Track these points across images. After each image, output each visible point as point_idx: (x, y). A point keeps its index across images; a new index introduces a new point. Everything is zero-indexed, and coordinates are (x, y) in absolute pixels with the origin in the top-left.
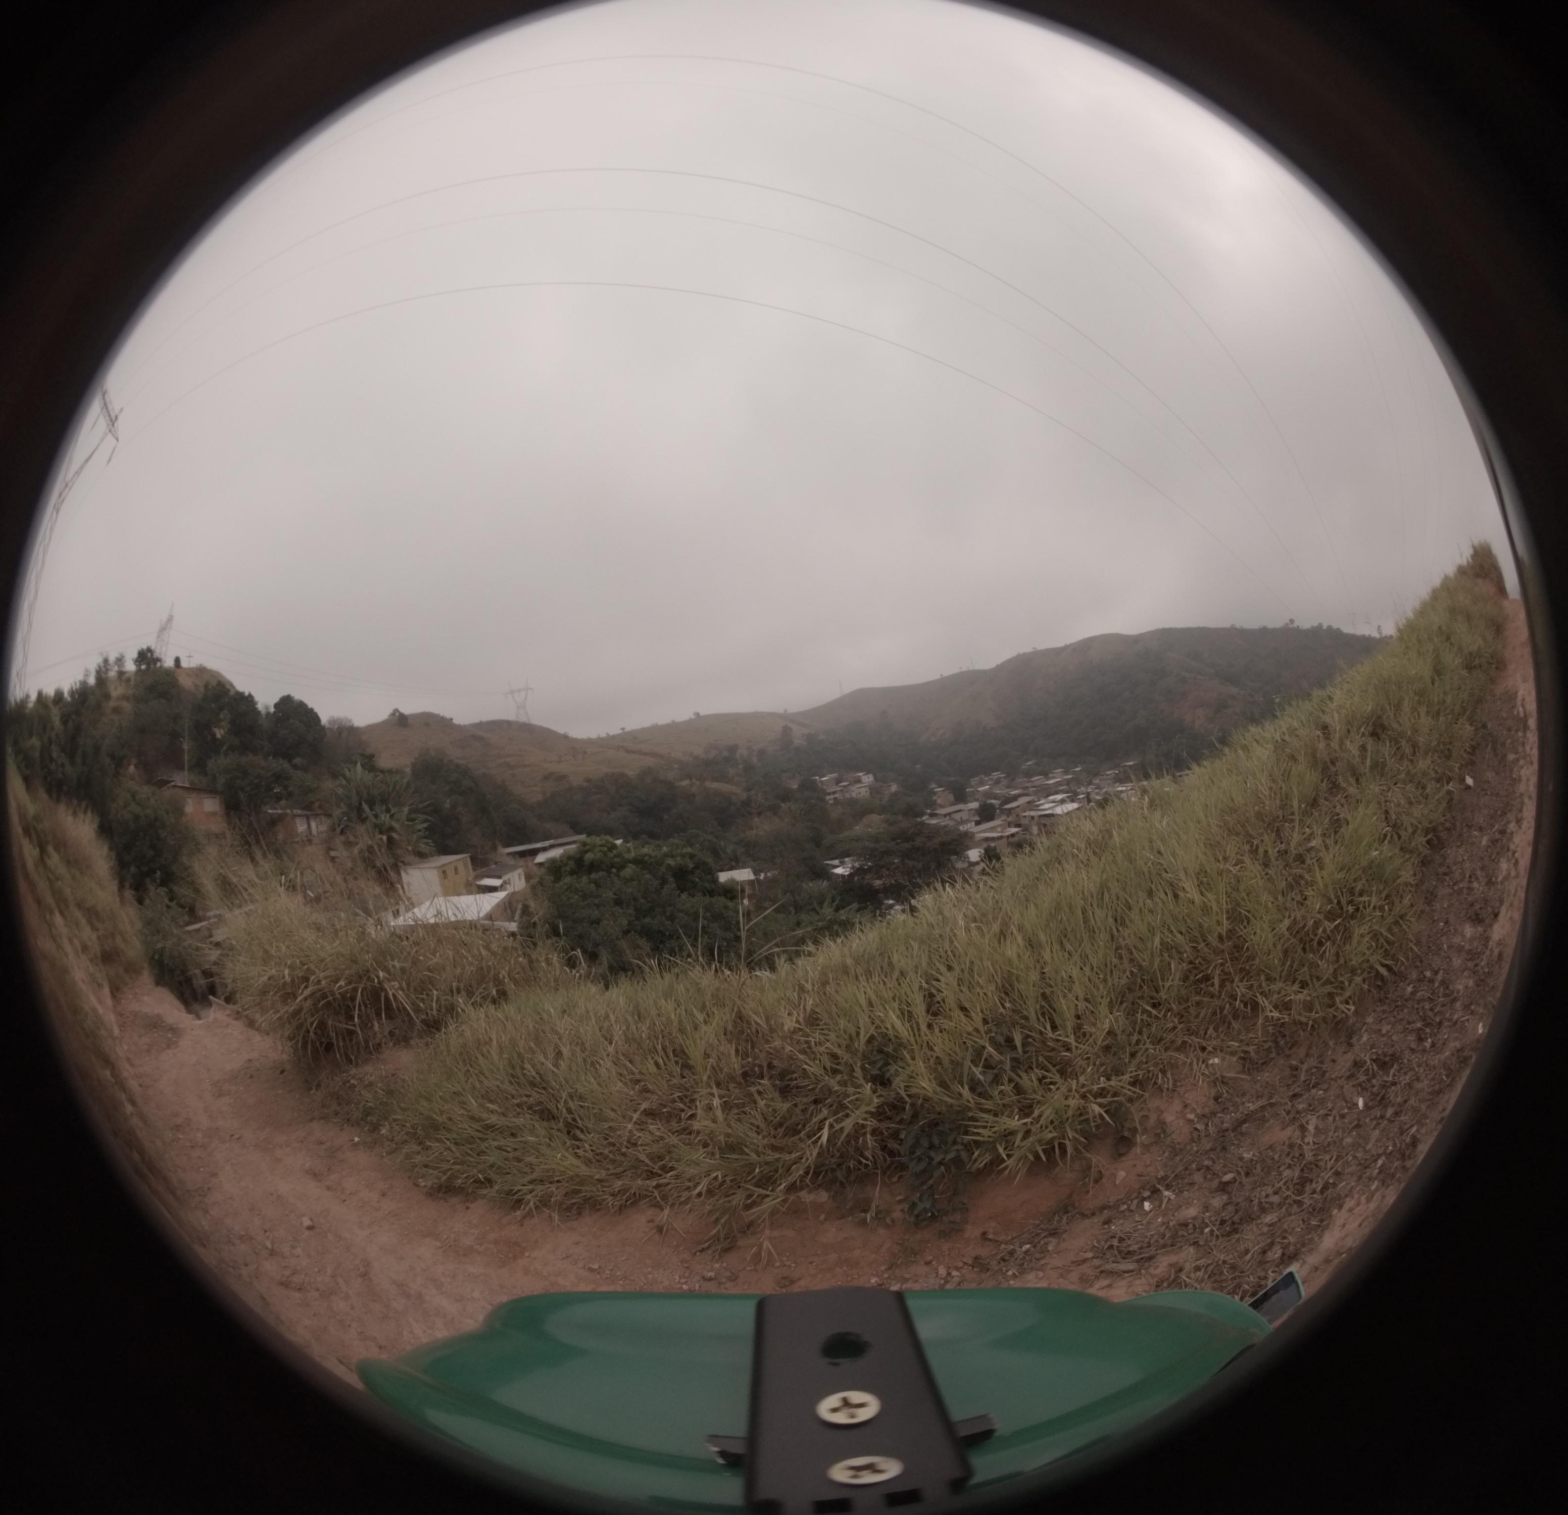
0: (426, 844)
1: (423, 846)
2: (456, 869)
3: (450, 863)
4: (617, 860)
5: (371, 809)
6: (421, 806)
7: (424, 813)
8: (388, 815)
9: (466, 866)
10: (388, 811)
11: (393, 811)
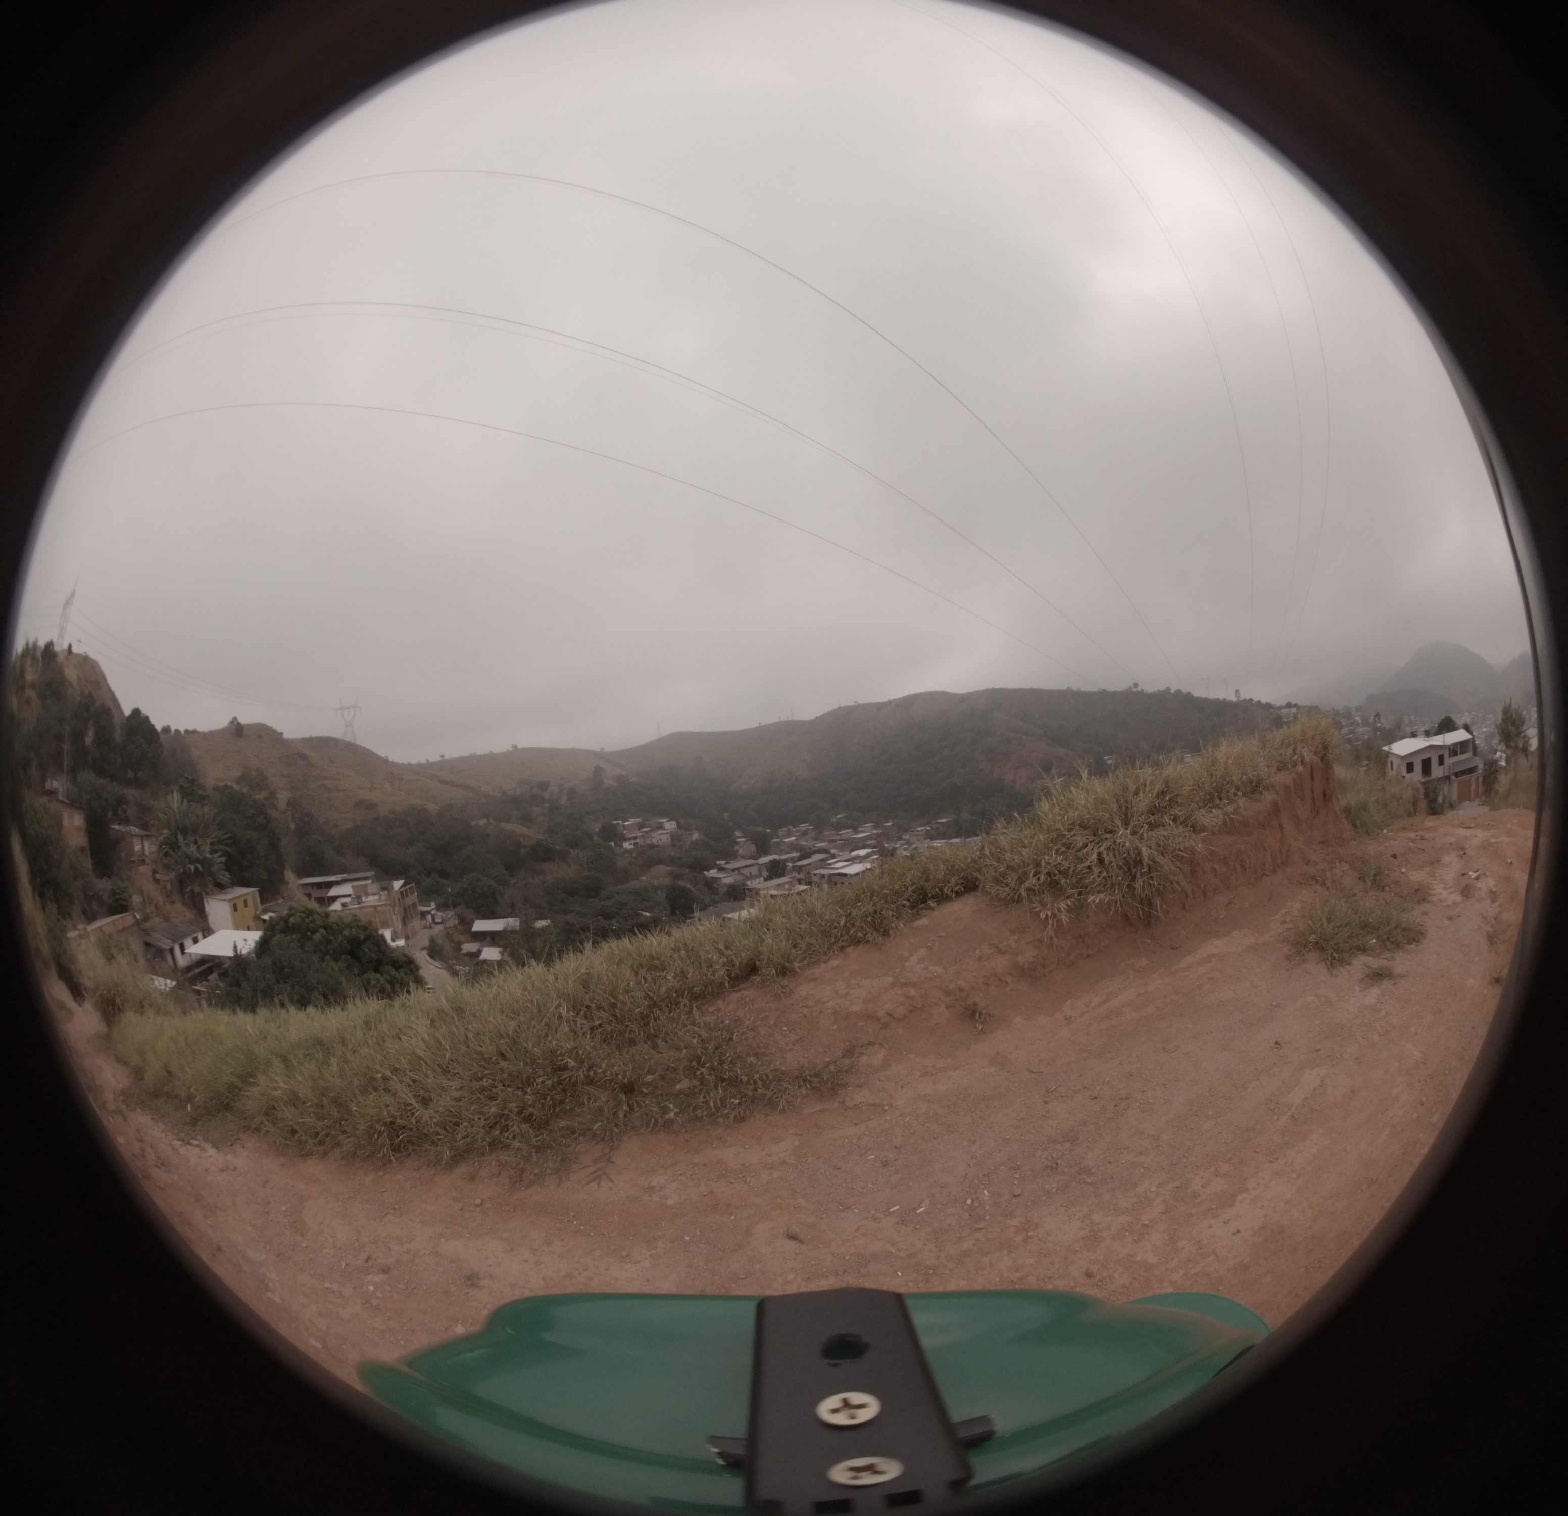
0: (224, 875)
1: (221, 877)
2: (245, 902)
3: (240, 897)
4: (311, 925)
5: (185, 839)
6: (223, 837)
7: (227, 845)
8: (195, 846)
9: (254, 900)
10: (196, 843)
11: (199, 843)
